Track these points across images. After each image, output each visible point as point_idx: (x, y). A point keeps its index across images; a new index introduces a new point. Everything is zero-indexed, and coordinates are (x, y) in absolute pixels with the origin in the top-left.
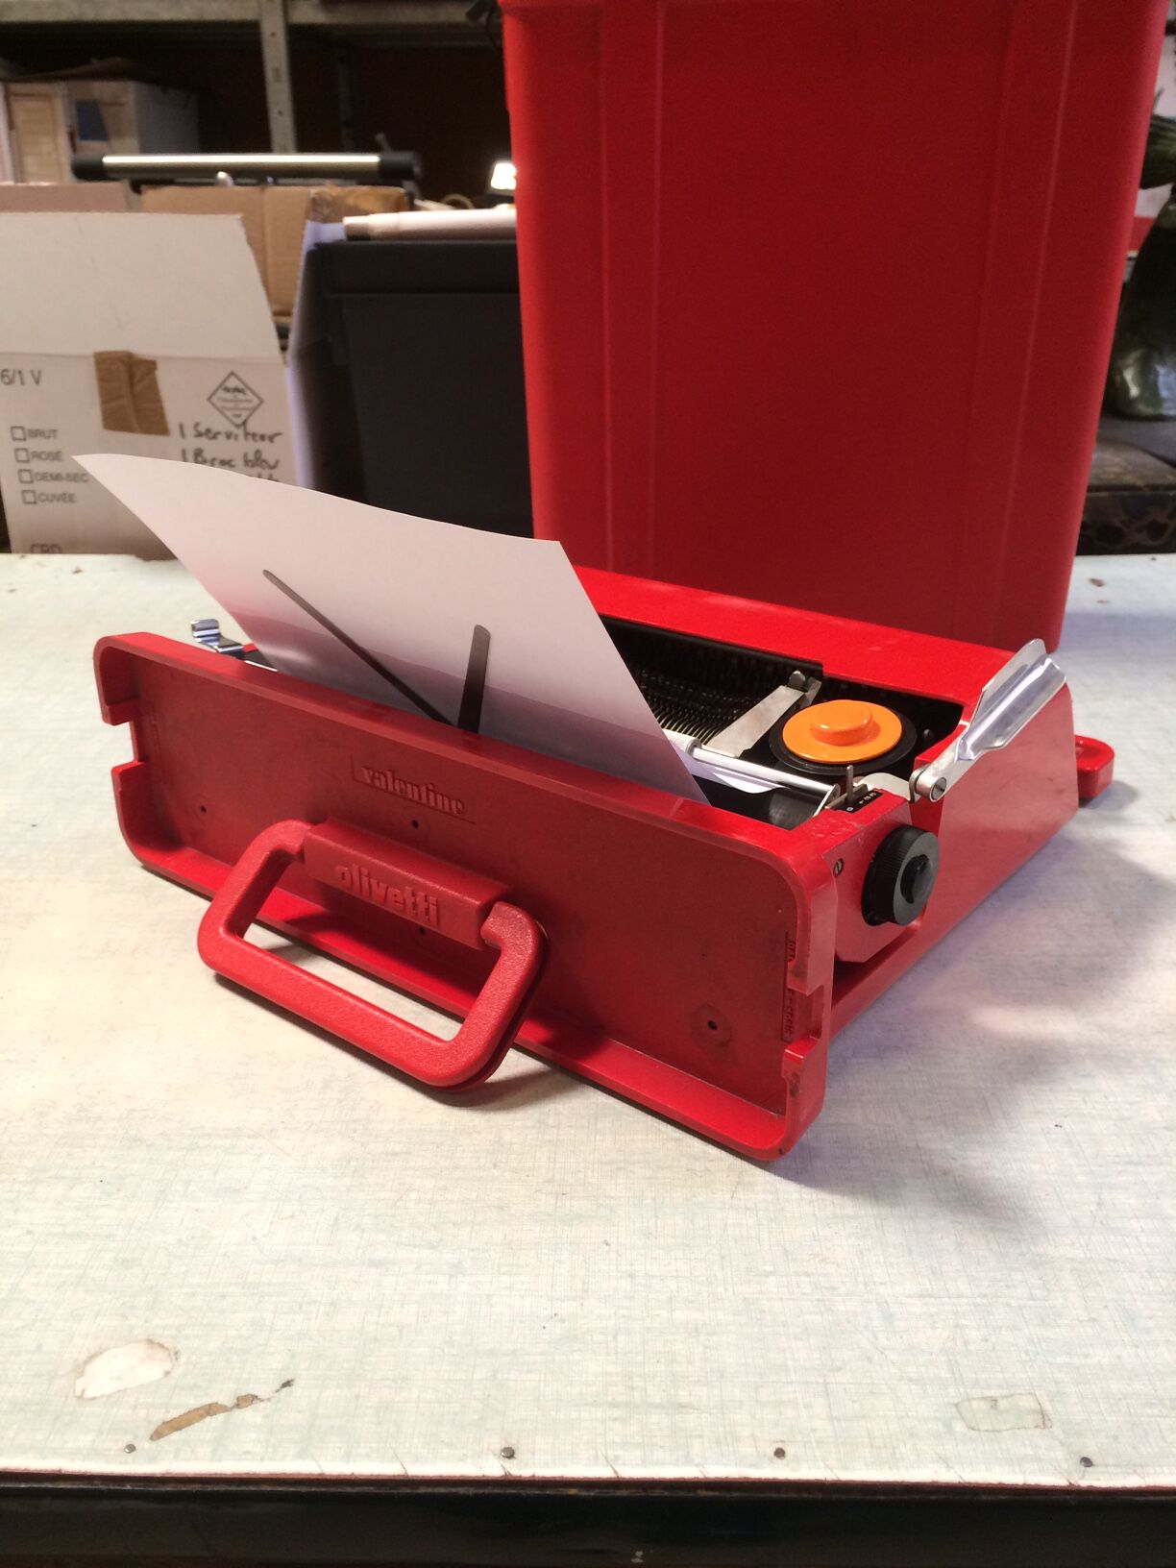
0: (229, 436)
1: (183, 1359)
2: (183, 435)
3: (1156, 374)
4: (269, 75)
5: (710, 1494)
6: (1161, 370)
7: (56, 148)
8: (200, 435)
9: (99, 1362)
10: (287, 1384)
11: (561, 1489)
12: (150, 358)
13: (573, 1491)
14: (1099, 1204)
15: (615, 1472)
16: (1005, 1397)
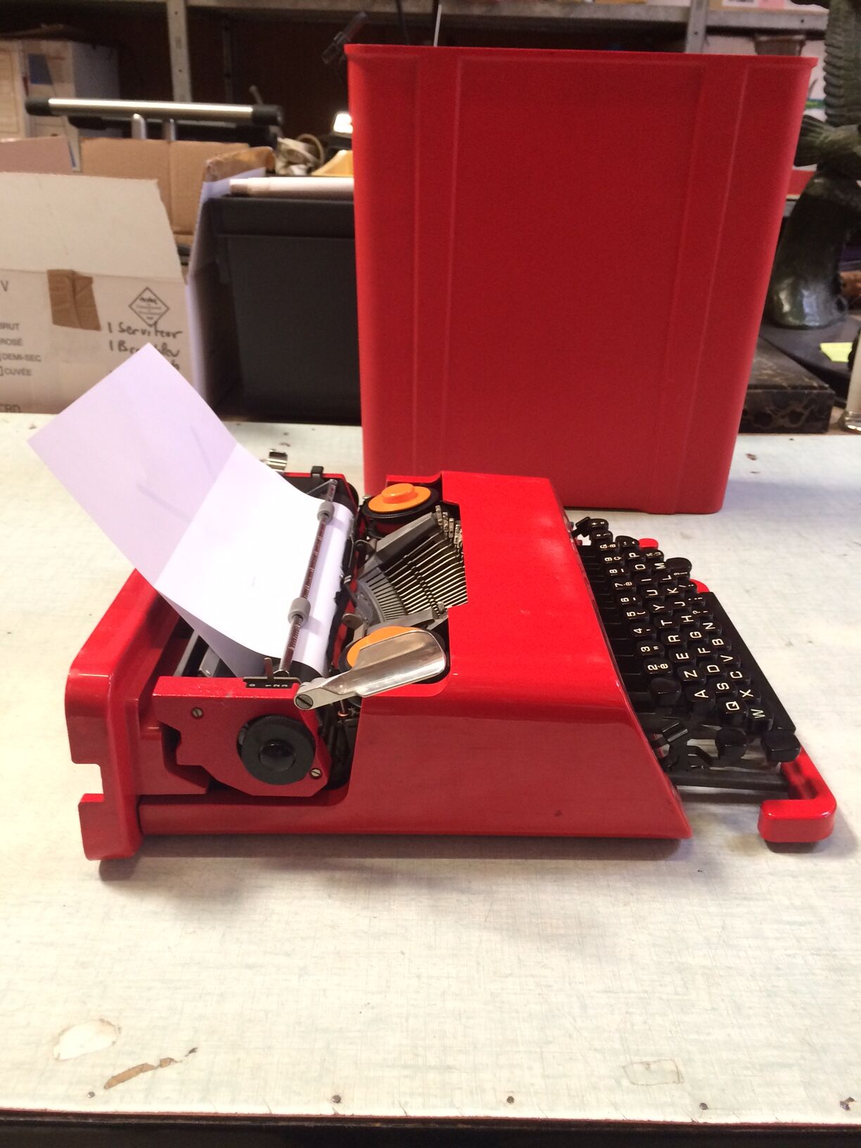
0: (144, 332)
1: (124, 1033)
2: (111, 331)
3: (802, 296)
4: (173, 43)
5: (465, 1126)
6: (806, 293)
7: (13, 89)
8: (123, 331)
9: (67, 1034)
10: (193, 1051)
11: (370, 1123)
12: (88, 276)
13: (378, 1125)
14: (723, 928)
15: (405, 1112)
16: (655, 1062)
